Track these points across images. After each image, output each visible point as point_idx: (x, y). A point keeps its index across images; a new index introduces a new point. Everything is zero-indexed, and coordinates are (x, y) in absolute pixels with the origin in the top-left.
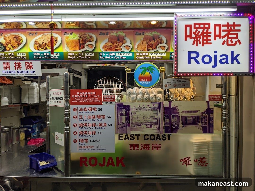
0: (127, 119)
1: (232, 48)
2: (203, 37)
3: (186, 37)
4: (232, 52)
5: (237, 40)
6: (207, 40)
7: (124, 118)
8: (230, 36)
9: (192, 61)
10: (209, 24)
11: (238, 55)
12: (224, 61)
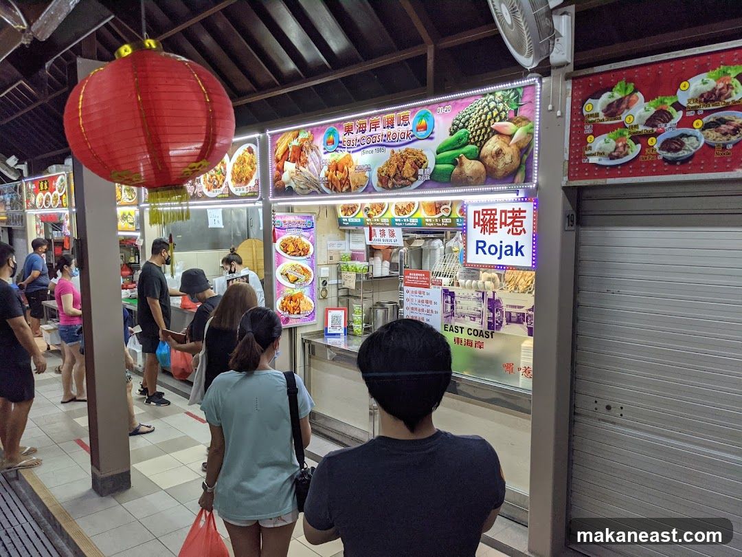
0: (452, 307)
1: (517, 238)
2: (490, 224)
3: (475, 223)
4: (517, 243)
5: (521, 228)
6: (494, 228)
7: (449, 305)
8: (515, 224)
9: (480, 250)
10: (495, 210)
11: (522, 246)
12: (509, 252)
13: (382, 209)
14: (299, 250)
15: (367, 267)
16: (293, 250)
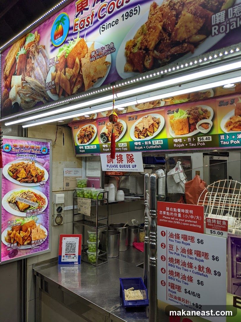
13: (120, 133)
14: (33, 176)
15: (102, 194)
16: (24, 176)
